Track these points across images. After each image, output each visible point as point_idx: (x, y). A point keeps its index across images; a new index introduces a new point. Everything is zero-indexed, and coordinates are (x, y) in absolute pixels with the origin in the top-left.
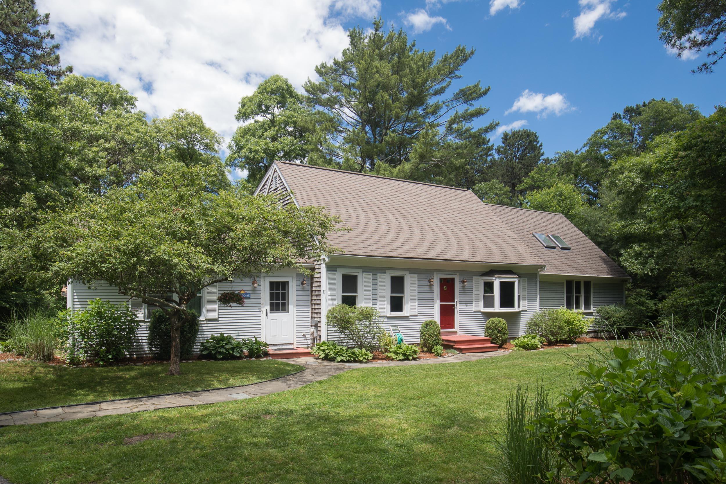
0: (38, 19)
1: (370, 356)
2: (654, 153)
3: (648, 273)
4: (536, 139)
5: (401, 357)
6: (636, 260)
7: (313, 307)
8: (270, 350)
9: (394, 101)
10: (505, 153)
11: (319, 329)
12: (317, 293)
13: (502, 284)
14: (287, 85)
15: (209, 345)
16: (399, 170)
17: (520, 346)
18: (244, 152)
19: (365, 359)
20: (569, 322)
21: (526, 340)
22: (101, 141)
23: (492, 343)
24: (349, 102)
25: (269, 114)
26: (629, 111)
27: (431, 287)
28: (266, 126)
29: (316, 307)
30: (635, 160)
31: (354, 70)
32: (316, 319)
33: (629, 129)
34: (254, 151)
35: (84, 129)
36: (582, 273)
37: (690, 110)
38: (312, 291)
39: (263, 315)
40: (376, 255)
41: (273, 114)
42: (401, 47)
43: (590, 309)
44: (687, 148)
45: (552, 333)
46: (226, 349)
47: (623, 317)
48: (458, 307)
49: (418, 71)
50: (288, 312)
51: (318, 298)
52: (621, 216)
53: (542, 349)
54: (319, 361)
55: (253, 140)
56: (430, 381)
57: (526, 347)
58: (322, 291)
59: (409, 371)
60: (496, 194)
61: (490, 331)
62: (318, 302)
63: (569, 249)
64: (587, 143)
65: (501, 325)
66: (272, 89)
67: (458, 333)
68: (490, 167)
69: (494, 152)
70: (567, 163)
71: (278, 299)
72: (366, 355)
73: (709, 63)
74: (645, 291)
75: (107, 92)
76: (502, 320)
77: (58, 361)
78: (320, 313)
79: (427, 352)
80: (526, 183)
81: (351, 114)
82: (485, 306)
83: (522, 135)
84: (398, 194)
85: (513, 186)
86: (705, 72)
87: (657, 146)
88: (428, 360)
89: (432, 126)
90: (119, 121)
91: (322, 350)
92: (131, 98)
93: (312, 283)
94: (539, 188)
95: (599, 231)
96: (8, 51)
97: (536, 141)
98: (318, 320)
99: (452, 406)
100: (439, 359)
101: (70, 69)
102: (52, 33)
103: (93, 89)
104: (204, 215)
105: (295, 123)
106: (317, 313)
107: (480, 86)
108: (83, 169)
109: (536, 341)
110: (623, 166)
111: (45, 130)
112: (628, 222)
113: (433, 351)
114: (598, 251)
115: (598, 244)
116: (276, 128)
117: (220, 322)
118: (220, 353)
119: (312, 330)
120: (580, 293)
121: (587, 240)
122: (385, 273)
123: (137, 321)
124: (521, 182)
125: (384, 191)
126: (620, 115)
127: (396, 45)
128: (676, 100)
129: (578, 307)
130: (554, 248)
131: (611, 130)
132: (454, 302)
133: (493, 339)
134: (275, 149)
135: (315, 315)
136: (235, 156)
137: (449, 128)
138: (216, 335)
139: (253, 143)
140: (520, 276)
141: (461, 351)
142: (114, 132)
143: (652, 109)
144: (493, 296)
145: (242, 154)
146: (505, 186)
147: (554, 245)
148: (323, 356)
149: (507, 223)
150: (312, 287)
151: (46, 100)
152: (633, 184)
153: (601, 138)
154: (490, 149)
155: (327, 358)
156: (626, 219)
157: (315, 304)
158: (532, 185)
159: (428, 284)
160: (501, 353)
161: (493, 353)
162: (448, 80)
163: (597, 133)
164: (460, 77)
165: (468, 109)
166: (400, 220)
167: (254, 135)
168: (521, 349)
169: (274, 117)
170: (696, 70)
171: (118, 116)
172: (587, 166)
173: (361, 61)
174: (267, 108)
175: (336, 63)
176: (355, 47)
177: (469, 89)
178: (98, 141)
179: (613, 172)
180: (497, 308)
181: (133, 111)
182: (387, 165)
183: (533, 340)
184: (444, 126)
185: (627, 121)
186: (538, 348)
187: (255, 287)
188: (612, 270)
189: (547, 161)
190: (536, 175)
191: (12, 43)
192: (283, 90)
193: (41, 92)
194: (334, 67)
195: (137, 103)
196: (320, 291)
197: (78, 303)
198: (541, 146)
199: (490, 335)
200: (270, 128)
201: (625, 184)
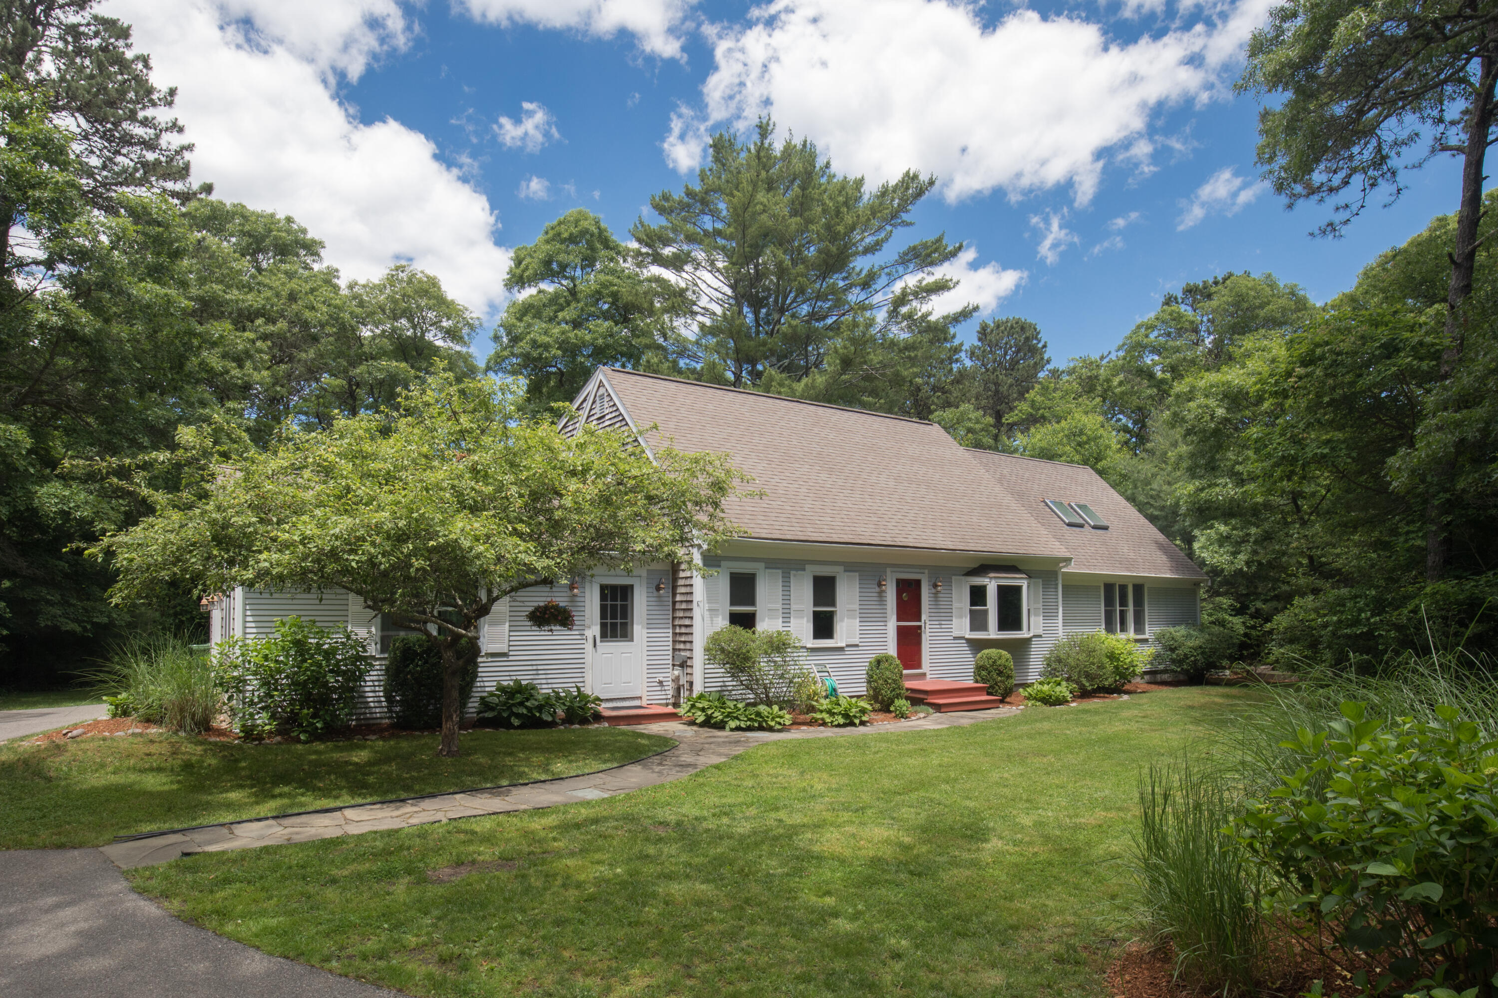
0: (155, 97)
1: (788, 719)
2: (1243, 366)
3: (1241, 569)
4: (1036, 335)
5: (841, 721)
6: (1220, 546)
7: (678, 631)
8: (604, 709)
9: (794, 263)
10: (984, 357)
11: (689, 670)
12: (684, 606)
13: (1001, 590)
14: (599, 228)
15: (496, 700)
16: (806, 385)
17: (1035, 699)
18: (524, 346)
19: (780, 724)
20: (1112, 656)
21: (1046, 688)
22: (259, 321)
23: (989, 694)
24: (712, 263)
25: (566, 278)
26: (1190, 291)
27: (881, 594)
28: (562, 300)
29: (683, 630)
30: (1213, 377)
31: (722, 206)
32: (683, 653)
33: (1192, 322)
34: (540, 346)
35: (228, 297)
36: (1130, 571)
37: (1293, 294)
38: (674, 603)
39: (589, 646)
40: (789, 537)
41: (573, 279)
42: (806, 169)
43: (1144, 633)
44: (1308, 361)
45: (1088, 676)
46: (526, 707)
47: (1201, 647)
48: (928, 630)
49: (838, 213)
50: (632, 640)
51: (687, 614)
52: (1192, 472)
53: (1074, 705)
54: (695, 728)
55: (539, 326)
56: (911, 761)
57: (1048, 701)
58: (695, 603)
59: (866, 746)
60: (970, 430)
61: (984, 673)
62: (687, 622)
63: (1105, 528)
64: (1124, 345)
65: (1003, 661)
66: (571, 234)
67: (928, 676)
68: (957, 381)
69: (963, 355)
70: (1090, 378)
71: (614, 617)
72: (781, 717)
73: (1337, 222)
74: (1225, 601)
75: (270, 231)
76: (1004, 652)
77: (221, 733)
78: (691, 642)
79: (880, 710)
80: (1020, 411)
81: (716, 284)
82: (972, 629)
83: (1012, 327)
84: (816, 430)
85: (998, 416)
86: (1331, 237)
87: (1248, 355)
88: (885, 726)
89: (863, 307)
90: (293, 285)
91: (699, 709)
92: (314, 242)
93: (674, 588)
94: (1043, 420)
95: (1152, 497)
96: (92, 152)
97: (1036, 338)
98: (688, 654)
99: (971, 804)
100: (903, 723)
101: (208, 189)
102: (180, 123)
103: (243, 225)
104: (512, 465)
105: (615, 296)
106: (685, 642)
107: (944, 243)
108: (227, 372)
109: (1063, 690)
110: (1194, 387)
111: (169, 301)
112: (1204, 482)
113: (892, 708)
114: (1154, 532)
115: (1152, 519)
116: (580, 305)
117: (511, 658)
118: (518, 716)
119: (676, 673)
120: (1126, 606)
121: (1131, 512)
122: (804, 570)
123: (366, 658)
124: (1011, 409)
125: (793, 424)
126: (1176, 298)
127: (798, 165)
128: (1270, 275)
129: (1123, 629)
130: (1081, 526)
131: (1163, 322)
132: (920, 620)
133: (991, 687)
134: (579, 343)
135: (682, 646)
136: (505, 353)
137: (894, 313)
138: (505, 683)
139: (538, 330)
140: (1030, 575)
141: (938, 708)
142: (284, 304)
143: (1231, 290)
144: (986, 611)
145: (516, 350)
146: (984, 415)
147: (1081, 521)
148: (701, 719)
149: (1000, 481)
150: (674, 594)
151: (172, 243)
152: (1212, 417)
153: (1147, 336)
154: (957, 350)
155: (708, 723)
156: (1201, 477)
157: (680, 626)
158: (1031, 415)
159: (877, 589)
160: (1004, 711)
161: (992, 711)
162: (888, 228)
163: (1139, 327)
164: (909, 224)
165: (923, 279)
166: (824, 476)
167: (538, 315)
168: (1038, 703)
169: (575, 286)
170: (1317, 232)
171: (290, 275)
172: (1121, 384)
173: (735, 192)
174: (563, 267)
175: (689, 193)
176: (724, 165)
177: (925, 246)
178: (252, 322)
179: (1178, 396)
180: (993, 633)
181: (316, 267)
182: (783, 375)
183: (1058, 689)
184: (885, 309)
185: (1189, 308)
186: (1067, 701)
187: (575, 596)
188: (1177, 565)
189: (1056, 374)
190: (1039, 398)
191: (101, 138)
192: (592, 235)
193: (161, 229)
194: (686, 200)
195: (323, 252)
196: (691, 601)
197: (253, 625)
198: (1045, 346)
199: (984, 680)
200: (568, 304)
201: (1199, 418)
